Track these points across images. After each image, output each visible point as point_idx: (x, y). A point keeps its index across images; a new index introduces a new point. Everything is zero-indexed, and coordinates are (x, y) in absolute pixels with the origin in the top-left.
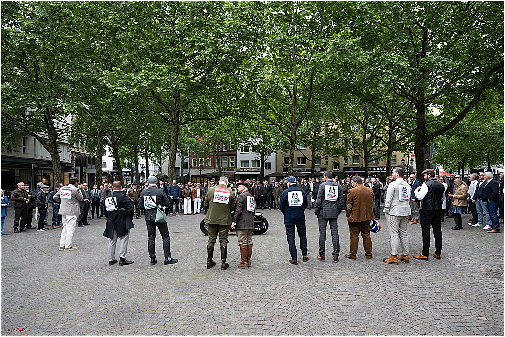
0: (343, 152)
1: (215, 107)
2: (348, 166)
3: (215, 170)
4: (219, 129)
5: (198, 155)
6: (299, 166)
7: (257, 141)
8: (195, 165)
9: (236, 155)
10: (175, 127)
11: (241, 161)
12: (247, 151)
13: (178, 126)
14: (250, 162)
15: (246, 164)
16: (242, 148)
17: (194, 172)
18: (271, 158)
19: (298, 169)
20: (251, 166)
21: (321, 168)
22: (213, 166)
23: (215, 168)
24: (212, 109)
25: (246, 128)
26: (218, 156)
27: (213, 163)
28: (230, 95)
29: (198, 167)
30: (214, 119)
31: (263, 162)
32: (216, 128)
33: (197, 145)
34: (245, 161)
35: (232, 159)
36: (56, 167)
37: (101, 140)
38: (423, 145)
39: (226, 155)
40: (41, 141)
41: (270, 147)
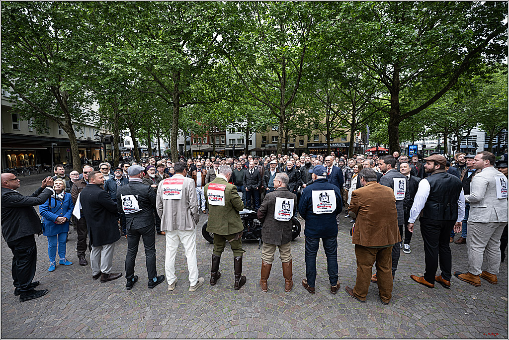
0: (308, 132)
1: (211, 93)
2: (310, 142)
3: (210, 146)
4: (214, 112)
5: (197, 135)
6: (273, 143)
7: (243, 124)
8: (195, 142)
9: (225, 135)
10: (176, 108)
11: (230, 139)
12: (234, 131)
13: (178, 108)
14: (236, 140)
15: (234, 141)
16: (230, 129)
17: (194, 148)
18: (253, 137)
19: (273, 145)
20: (237, 143)
21: (290, 144)
22: (209, 143)
23: (210, 144)
24: (208, 95)
25: (237, 111)
26: (212, 135)
27: (209, 141)
28: (223, 83)
29: (197, 144)
30: (208, 103)
31: (247, 140)
32: (212, 111)
33: (196, 126)
34: (233, 139)
35: (223, 137)
36: (73, 145)
37: (117, 122)
38: (397, 124)
39: (218, 135)
40: (58, 123)
41: (254, 128)
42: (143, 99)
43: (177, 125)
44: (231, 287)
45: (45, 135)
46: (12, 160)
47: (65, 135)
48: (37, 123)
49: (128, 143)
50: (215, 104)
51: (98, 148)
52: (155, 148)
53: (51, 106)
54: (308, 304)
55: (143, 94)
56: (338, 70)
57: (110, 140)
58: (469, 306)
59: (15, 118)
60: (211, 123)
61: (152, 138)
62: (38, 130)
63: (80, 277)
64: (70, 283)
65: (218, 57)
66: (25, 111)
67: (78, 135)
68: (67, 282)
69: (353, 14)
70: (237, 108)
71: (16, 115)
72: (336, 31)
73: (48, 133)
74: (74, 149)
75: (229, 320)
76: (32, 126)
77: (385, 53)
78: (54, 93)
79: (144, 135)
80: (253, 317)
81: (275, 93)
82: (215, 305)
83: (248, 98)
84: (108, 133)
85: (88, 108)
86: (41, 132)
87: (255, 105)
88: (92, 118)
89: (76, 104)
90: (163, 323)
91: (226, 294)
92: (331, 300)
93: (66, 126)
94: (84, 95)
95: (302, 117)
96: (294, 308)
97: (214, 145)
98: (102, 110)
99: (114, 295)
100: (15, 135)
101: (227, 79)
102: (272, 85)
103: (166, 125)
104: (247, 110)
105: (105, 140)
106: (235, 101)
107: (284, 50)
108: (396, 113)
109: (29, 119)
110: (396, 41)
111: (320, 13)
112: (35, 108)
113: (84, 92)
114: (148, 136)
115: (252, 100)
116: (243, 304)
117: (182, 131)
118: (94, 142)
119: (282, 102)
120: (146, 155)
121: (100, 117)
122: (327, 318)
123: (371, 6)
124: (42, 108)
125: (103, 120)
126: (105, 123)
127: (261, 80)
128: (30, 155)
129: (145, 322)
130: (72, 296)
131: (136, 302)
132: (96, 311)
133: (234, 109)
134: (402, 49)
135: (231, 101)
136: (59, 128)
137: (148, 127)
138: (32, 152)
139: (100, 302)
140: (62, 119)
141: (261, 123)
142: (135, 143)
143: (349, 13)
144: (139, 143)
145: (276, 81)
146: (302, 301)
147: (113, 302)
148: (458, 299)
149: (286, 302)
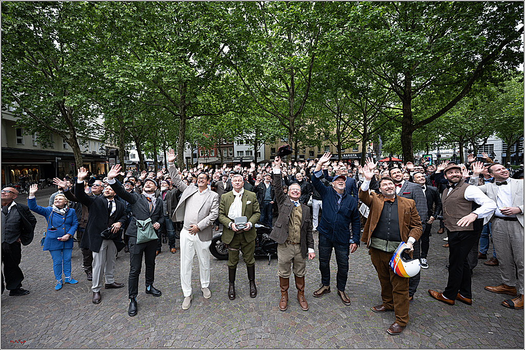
0: (318, 143)
1: (218, 104)
3: (217, 159)
4: (222, 124)
5: (204, 148)
7: (252, 136)
8: (202, 155)
9: (233, 147)
10: (183, 121)
12: (242, 143)
13: (185, 120)
14: (244, 152)
15: (242, 153)
16: (238, 141)
18: (261, 149)
20: (245, 155)
21: (300, 156)
22: (216, 156)
23: (218, 157)
24: (215, 106)
25: (245, 123)
26: (220, 148)
27: (216, 154)
28: (231, 94)
29: (204, 157)
30: (215, 115)
31: (256, 152)
32: (219, 123)
33: (203, 139)
35: (230, 150)
36: (78, 159)
37: (122, 135)
38: (410, 133)
39: (225, 147)
40: (63, 137)
41: (263, 139)
42: (149, 112)
43: (184, 138)
44: (240, 306)
45: (49, 149)
46: (15, 176)
47: (70, 149)
48: (42, 137)
49: (134, 156)
50: (222, 116)
51: (102, 162)
52: (161, 162)
53: (56, 120)
54: (321, 323)
55: (149, 107)
56: (348, 79)
57: (115, 154)
58: (493, 324)
59: (19, 133)
60: (218, 135)
61: (159, 151)
62: (43, 145)
63: (82, 296)
64: (72, 302)
65: (224, 69)
66: (30, 126)
67: (82, 149)
68: (69, 302)
69: (361, 22)
70: (244, 120)
71: (20, 129)
72: (344, 40)
73: (52, 147)
74: (78, 163)
75: (237, 341)
76: (37, 141)
77: (395, 61)
78: (59, 107)
79: (150, 148)
80: (263, 337)
81: (284, 104)
82: (223, 325)
83: (256, 110)
84: (114, 146)
85: (93, 121)
86: (46, 146)
87: (263, 116)
88: (97, 131)
89: (81, 117)
90: (169, 345)
91: (234, 314)
92: (345, 319)
93: (70, 140)
94: (89, 108)
95: (311, 128)
96: (306, 327)
97: (222, 157)
98: (107, 124)
99: (117, 315)
100: (20, 150)
101: (235, 90)
102: (280, 96)
103: (173, 138)
104: (255, 121)
105: (111, 153)
106: (243, 113)
107: (292, 61)
108: (409, 122)
109: (33, 134)
110: (407, 49)
111: (329, 22)
112: (39, 122)
113: (89, 106)
114: (154, 149)
115: (260, 111)
116: (252, 324)
117: (189, 144)
118: (99, 156)
119: (291, 113)
120: (152, 168)
121: (105, 131)
122: (341, 338)
123: (379, 14)
124: (46, 123)
125: (108, 133)
126: (111, 136)
127: (269, 90)
128: (34, 170)
129: (149, 344)
130: (73, 316)
131: (140, 323)
132: (99, 331)
133: (242, 121)
134: (413, 57)
135: (238, 112)
136: (64, 142)
137: (154, 140)
138: (36, 167)
139: (102, 322)
140: (67, 133)
141: (270, 134)
142: (141, 156)
143: (358, 21)
144: (145, 156)
145: (285, 92)
146: (314, 320)
147: (116, 322)
148: (480, 317)
149: (298, 321)
